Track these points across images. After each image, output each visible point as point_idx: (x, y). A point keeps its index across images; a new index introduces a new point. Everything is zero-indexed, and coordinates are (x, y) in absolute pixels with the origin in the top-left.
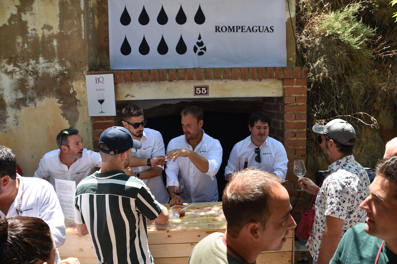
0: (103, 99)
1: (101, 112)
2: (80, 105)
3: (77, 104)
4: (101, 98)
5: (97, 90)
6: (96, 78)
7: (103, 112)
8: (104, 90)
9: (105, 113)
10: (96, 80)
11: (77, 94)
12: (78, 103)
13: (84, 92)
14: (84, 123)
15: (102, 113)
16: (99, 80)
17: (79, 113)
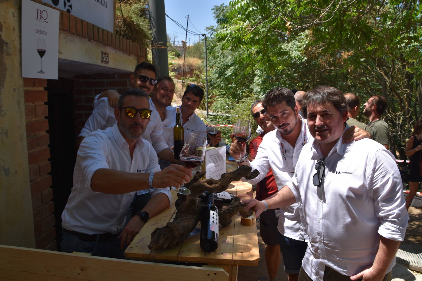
0: (44, 48)
1: (40, 72)
2: (9, 54)
3: (4, 51)
4: (42, 48)
5: (37, 31)
6: (38, 10)
7: (43, 72)
8: (46, 34)
9: (45, 73)
10: (38, 14)
11: (3, 30)
12: (5, 48)
13: (14, 30)
14: (14, 89)
15: (41, 74)
16: (41, 15)
17: (6, 69)
